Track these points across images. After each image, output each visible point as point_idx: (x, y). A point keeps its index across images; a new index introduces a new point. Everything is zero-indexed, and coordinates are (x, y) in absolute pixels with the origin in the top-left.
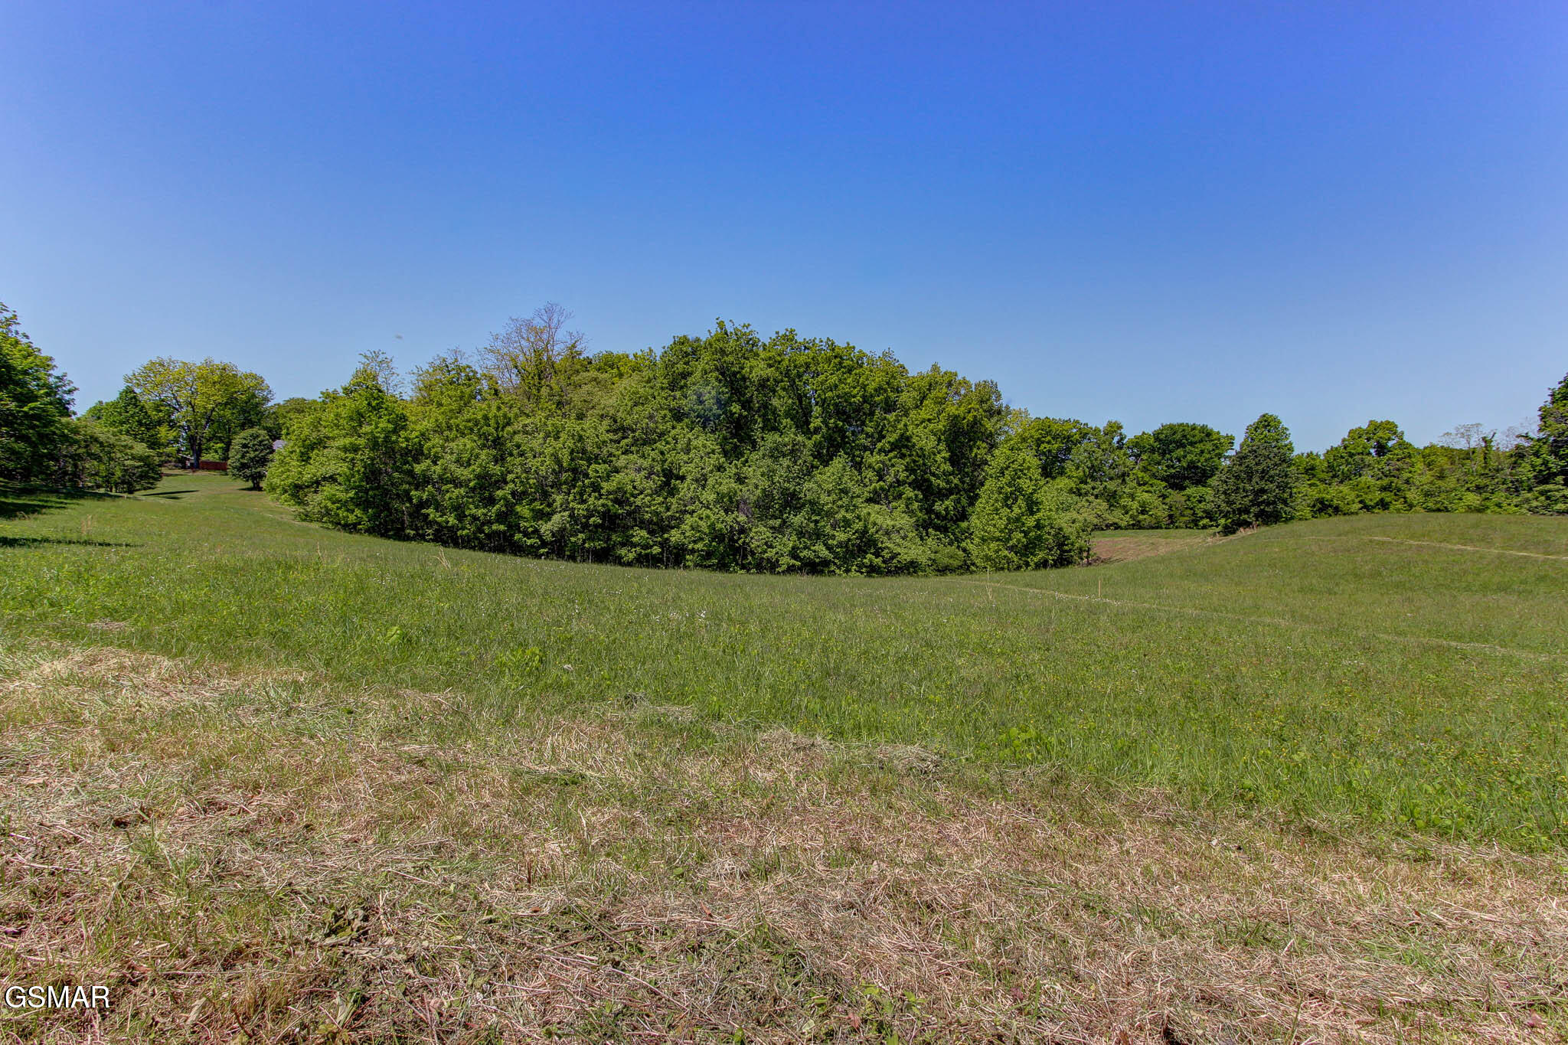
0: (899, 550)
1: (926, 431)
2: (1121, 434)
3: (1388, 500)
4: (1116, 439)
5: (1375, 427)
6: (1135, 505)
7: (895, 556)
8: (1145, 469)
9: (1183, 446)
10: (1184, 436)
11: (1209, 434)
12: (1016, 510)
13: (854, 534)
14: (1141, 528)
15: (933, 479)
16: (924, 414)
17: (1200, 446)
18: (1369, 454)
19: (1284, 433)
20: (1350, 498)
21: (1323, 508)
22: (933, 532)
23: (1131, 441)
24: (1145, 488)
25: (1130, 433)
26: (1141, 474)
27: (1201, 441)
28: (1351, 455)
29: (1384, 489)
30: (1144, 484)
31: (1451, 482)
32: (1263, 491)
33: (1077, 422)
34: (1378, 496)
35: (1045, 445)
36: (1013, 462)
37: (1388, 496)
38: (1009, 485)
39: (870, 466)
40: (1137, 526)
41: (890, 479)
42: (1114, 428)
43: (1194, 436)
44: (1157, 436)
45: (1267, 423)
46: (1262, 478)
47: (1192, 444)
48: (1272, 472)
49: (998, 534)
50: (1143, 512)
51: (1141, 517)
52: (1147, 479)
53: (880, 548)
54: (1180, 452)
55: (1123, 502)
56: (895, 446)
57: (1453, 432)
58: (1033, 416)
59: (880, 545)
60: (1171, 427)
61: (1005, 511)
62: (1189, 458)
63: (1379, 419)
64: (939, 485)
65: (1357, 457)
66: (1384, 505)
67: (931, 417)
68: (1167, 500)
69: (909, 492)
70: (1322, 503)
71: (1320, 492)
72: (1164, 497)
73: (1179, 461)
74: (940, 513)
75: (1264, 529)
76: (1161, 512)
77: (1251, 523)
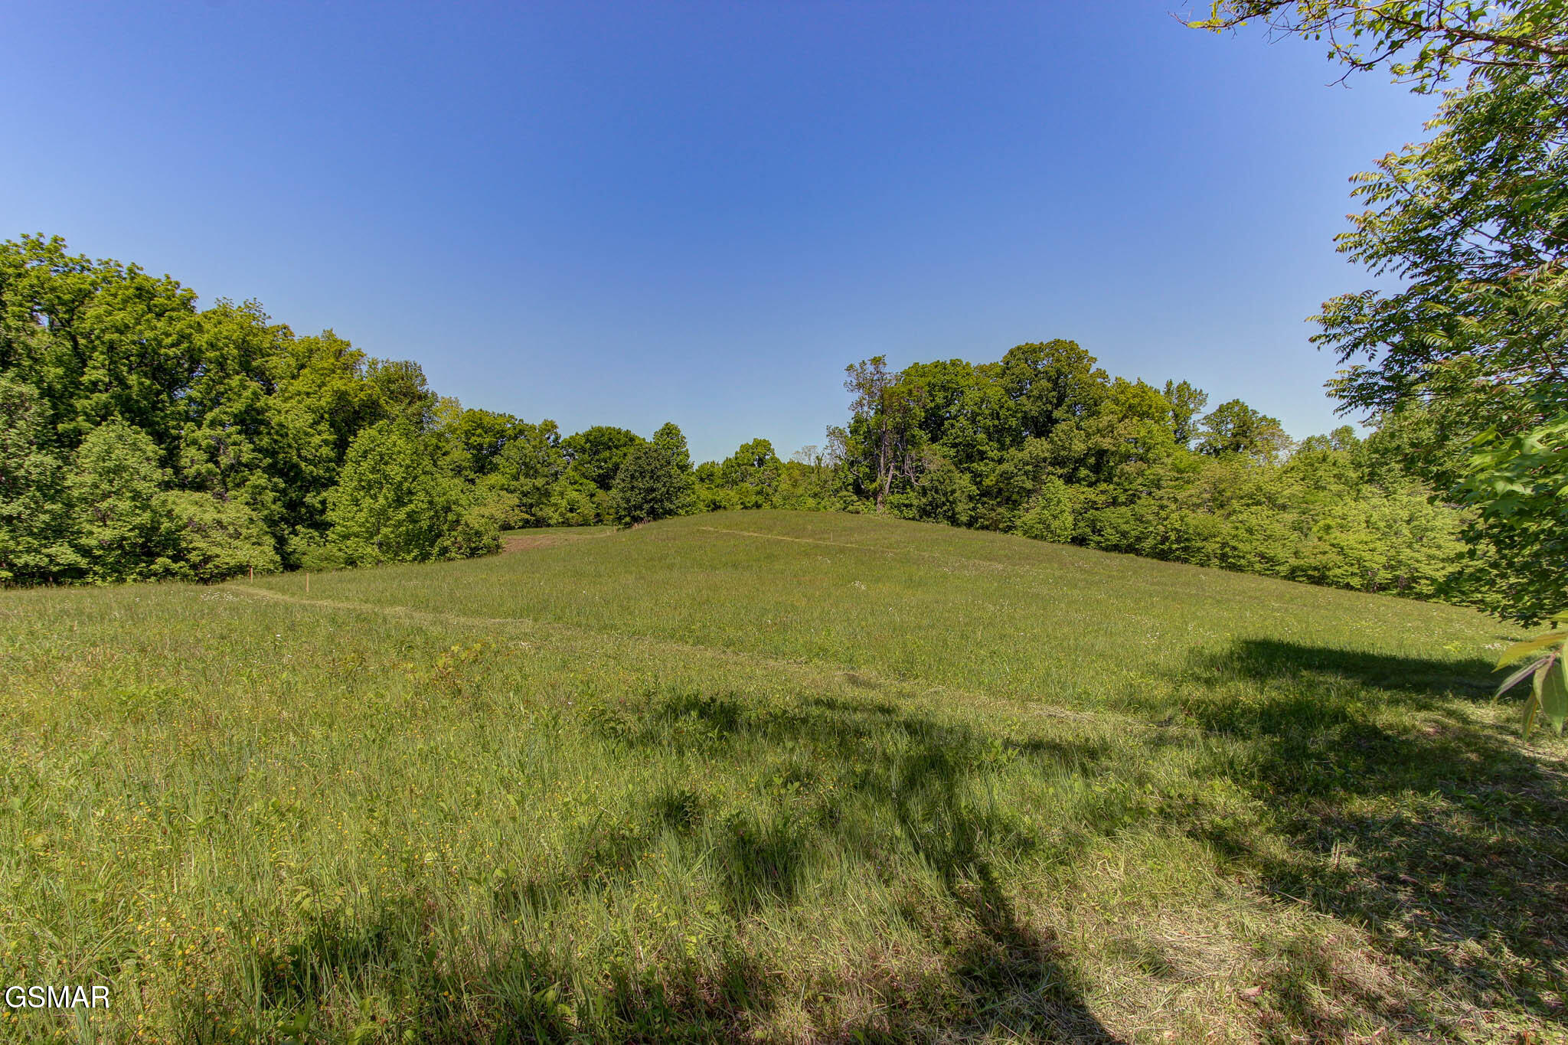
0: (217, 550)
1: (301, 406)
2: (556, 433)
3: (760, 502)
4: (552, 437)
5: (758, 443)
6: (564, 503)
7: (207, 559)
8: (576, 469)
9: (609, 448)
10: (610, 439)
11: (632, 439)
12: (381, 500)
13: (130, 530)
14: (569, 525)
15: (303, 464)
16: (298, 385)
17: (624, 449)
18: (753, 465)
19: (682, 442)
20: (735, 500)
21: (715, 506)
22: (303, 530)
23: (564, 441)
24: (575, 486)
25: (565, 433)
26: (572, 473)
27: (625, 445)
28: (739, 465)
29: (759, 493)
30: (575, 483)
31: (800, 491)
32: (653, 490)
33: (512, 417)
34: (754, 498)
35: (475, 438)
36: (378, 445)
37: (760, 499)
38: (374, 470)
39: (195, 442)
40: (566, 523)
41: (224, 461)
42: (550, 427)
43: (619, 440)
44: (587, 437)
45: (669, 431)
46: (651, 477)
47: (617, 447)
48: (659, 473)
49: (356, 529)
50: (571, 510)
51: (570, 515)
52: (577, 478)
53: (186, 549)
54: (607, 454)
55: (553, 500)
56: (240, 419)
57: (800, 450)
58: (465, 406)
59: (184, 545)
60: (600, 430)
61: (367, 502)
62: (614, 460)
63: (761, 437)
64: (312, 472)
65: (743, 467)
66: (758, 506)
67: (310, 390)
68: (595, 499)
69: (258, 478)
70: (714, 504)
71: (714, 494)
72: (592, 495)
73: (606, 462)
74: (313, 506)
75: (653, 524)
76: (588, 509)
77: (642, 519)
